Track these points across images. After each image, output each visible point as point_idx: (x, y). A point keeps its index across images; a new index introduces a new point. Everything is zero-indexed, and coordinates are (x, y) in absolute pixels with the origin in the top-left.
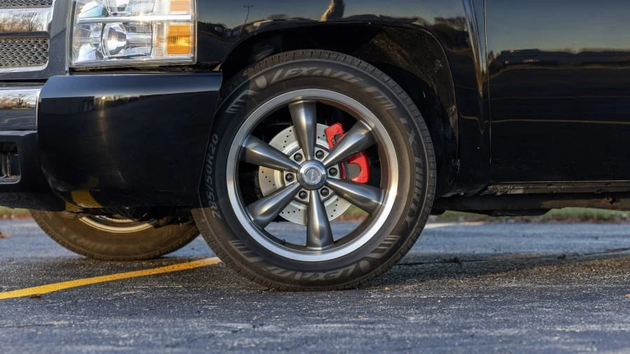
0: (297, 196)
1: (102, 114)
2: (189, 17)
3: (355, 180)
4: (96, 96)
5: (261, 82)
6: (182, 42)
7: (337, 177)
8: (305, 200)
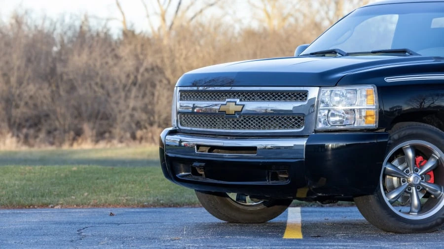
0: (407, 190)
1: (330, 153)
2: (374, 107)
3: (429, 182)
4: (326, 144)
5: (396, 137)
6: (370, 119)
7: (424, 181)
8: (410, 191)
